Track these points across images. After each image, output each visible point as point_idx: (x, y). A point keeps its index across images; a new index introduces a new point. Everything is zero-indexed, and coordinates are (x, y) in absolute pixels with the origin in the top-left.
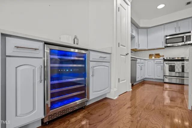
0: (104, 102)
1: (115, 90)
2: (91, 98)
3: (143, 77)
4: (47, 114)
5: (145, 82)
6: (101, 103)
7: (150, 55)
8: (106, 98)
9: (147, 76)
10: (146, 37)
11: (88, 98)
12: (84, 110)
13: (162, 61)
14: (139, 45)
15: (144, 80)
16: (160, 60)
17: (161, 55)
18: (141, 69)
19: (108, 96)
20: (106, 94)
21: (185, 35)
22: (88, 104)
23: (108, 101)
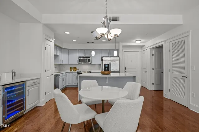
0: (35, 109)
1: (43, 100)
2: (27, 109)
3: (65, 86)
4: (4, 122)
5: (67, 88)
6: (34, 110)
7: (71, 68)
8: (36, 107)
9: (68, 84)
10: (68, 55)
11: (26, 109)
12: (23, 117)
13: (77, 73)
14: (62, 61)
15: (67, 87)
16: (76, 73)
17: (77, 68)
18: (63, 81)
19: (38, 105)
20: (36, 105)
21: (88, 58)
22: (25, 113)
23: (38, 108)
